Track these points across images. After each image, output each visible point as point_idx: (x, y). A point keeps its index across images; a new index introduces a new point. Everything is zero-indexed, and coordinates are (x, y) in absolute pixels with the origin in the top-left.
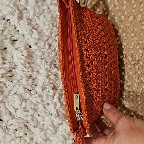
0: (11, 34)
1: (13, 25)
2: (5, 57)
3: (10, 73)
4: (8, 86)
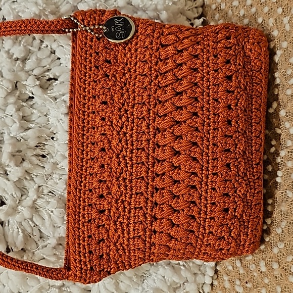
0: (43, 67)
1: (47, 46)
2: (28, 116)
3: (42, 149)
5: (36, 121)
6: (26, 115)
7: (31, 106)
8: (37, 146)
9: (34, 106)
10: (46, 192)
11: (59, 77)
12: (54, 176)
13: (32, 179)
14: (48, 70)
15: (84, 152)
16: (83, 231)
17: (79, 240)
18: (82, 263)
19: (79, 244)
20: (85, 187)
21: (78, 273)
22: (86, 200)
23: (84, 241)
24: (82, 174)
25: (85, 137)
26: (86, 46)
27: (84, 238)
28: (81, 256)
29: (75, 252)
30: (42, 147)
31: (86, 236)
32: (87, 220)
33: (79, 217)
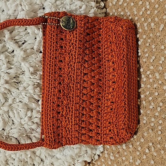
2: (11, 61)
3: (17, 79)
4: (14, 92)
5: (15, 64)
7: (13, 56)
12: (22, 93)
13: (11, 94)
16: (50, 122)
17: (48, 126)
18: (50, 137)
19: (48, 129)
21: (48, 142)
22: (51, 107)
23: (50, 127)
27: (50, 125)
28: (49, 134)
29: (46, 132)
31: (51, 124)
32: (51, 117)
33: (48, 115)
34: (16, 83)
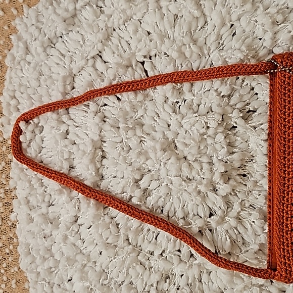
0: (244, 101)
1: (247, 84)
2: (233, 142)
3: (243, 169)
4: (239, 192)
5: (239, 146)
6: (231, 141)
7: (235, 134)
8: (239, 167)
9: (237, 134)
10: (247, 205)
11: (257, 109)
12: (253, 192)
13: (236, 195)
14: (248, 104)
15: (286, 172)
16: (287, 239)
17: (284, 246)
18: (287, 265)
19: (284, 249)
20: (288, 201)
21: (283, 273)
22: (289, 212)
23: (288, 247)
24: (285, 191)
25: (286, 160)
26: (284, 84)
27: (288, 244)
28: (285, 260)
29: (280, 256)
30: (243, 168)
31: (290, 242)
32: (290, 230)
33: (283, 226)
34: (242, 177)
